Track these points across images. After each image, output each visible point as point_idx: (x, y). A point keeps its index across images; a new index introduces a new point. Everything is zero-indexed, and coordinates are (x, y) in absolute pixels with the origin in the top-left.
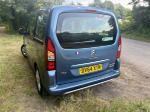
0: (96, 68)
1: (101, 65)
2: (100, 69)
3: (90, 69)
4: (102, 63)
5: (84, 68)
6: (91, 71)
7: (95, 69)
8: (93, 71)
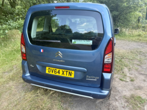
0: (65, 73)
1: (73, 72)
2: (70, 76)
3: (57, 71)
4: (75, 70)
5: (51, 68)
6: (57, 74)
7: (63, 73)
8: (61, 75)
